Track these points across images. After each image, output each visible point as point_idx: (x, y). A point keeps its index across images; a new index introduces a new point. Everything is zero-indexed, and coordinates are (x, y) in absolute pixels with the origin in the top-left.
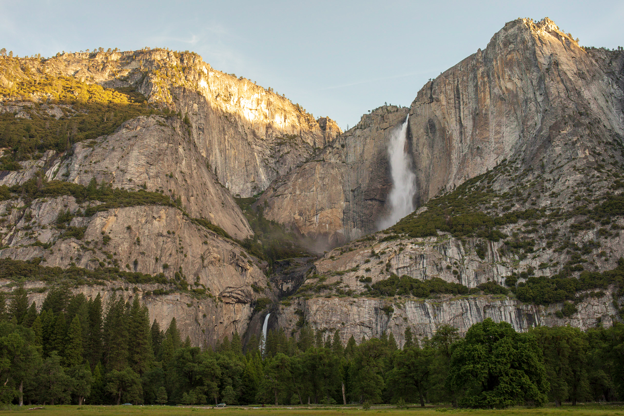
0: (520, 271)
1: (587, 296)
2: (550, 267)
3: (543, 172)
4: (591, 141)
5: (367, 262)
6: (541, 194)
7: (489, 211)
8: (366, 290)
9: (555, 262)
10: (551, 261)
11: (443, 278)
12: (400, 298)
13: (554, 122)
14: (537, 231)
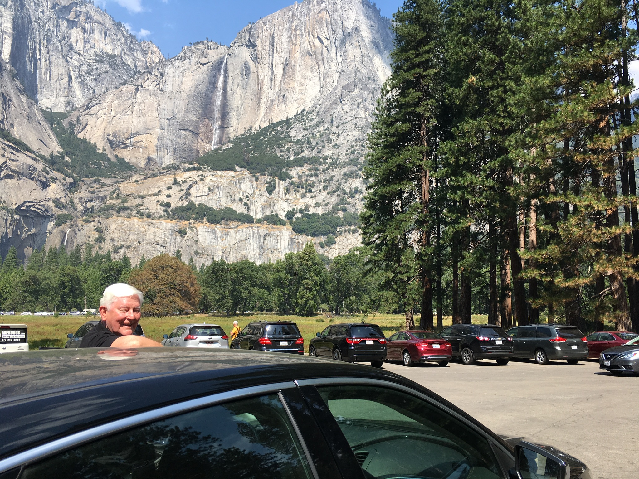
0: (299, 207)
1: (345, 231)
2: (323, 206)
3: (332, 126)
4: (372, 104)
5: (169, 188)
6: (326, 144)
7: (283, 154)
8: (165, 213)
9: (326, 202)
10: (324, 201)
11: (234, 209)
12: (194, 223)
13: (347, 83)
14: (318, 176)
